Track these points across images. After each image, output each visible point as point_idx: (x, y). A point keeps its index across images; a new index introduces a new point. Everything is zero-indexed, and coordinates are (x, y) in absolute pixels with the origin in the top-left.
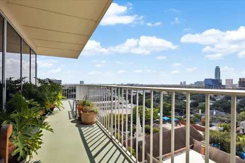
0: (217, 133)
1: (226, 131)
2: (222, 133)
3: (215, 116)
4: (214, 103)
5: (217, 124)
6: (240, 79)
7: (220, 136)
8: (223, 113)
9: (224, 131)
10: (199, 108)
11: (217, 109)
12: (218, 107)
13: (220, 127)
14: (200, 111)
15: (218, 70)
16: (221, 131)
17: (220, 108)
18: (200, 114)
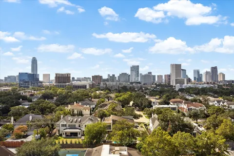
0: (33, 144)
1: (42, 138)
2: (39, 142)
3: (32, 121)
4: (30, 105)
5: (33, 132)
6: (56, 74)
7: (37, 147)
8: (40, 116)
9: (40, 139)
10: (10, 116)
11: (33, 113)
12: (34, 109)
13: (36, 135)
14: (12, 118)
15: (34, 62)
16: (37, 140)
17: (36, 110)
18: (12, 123)
